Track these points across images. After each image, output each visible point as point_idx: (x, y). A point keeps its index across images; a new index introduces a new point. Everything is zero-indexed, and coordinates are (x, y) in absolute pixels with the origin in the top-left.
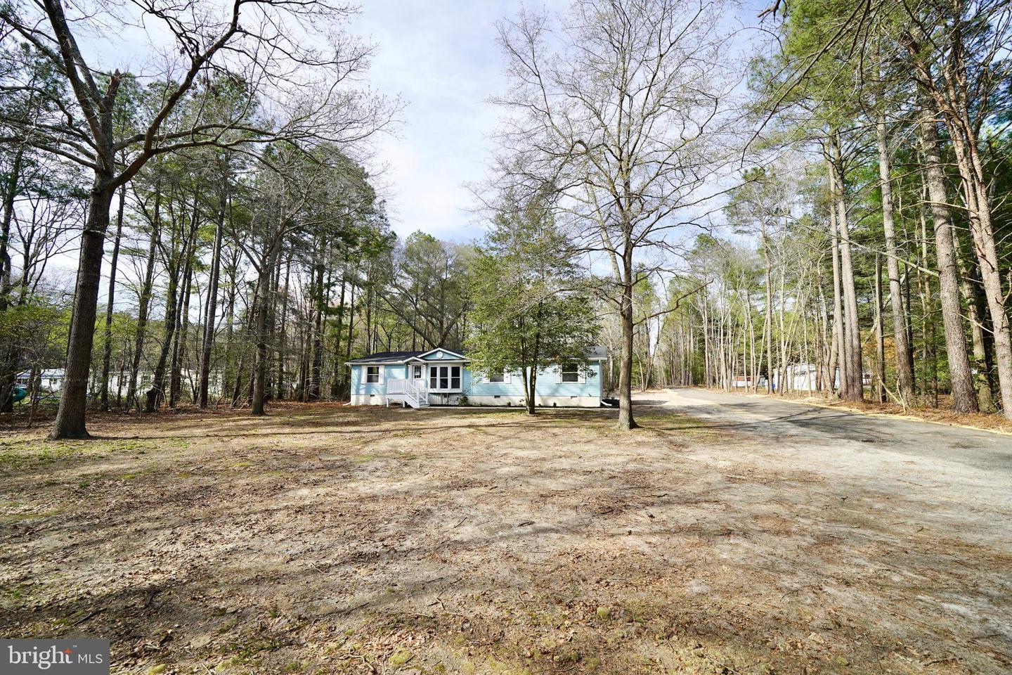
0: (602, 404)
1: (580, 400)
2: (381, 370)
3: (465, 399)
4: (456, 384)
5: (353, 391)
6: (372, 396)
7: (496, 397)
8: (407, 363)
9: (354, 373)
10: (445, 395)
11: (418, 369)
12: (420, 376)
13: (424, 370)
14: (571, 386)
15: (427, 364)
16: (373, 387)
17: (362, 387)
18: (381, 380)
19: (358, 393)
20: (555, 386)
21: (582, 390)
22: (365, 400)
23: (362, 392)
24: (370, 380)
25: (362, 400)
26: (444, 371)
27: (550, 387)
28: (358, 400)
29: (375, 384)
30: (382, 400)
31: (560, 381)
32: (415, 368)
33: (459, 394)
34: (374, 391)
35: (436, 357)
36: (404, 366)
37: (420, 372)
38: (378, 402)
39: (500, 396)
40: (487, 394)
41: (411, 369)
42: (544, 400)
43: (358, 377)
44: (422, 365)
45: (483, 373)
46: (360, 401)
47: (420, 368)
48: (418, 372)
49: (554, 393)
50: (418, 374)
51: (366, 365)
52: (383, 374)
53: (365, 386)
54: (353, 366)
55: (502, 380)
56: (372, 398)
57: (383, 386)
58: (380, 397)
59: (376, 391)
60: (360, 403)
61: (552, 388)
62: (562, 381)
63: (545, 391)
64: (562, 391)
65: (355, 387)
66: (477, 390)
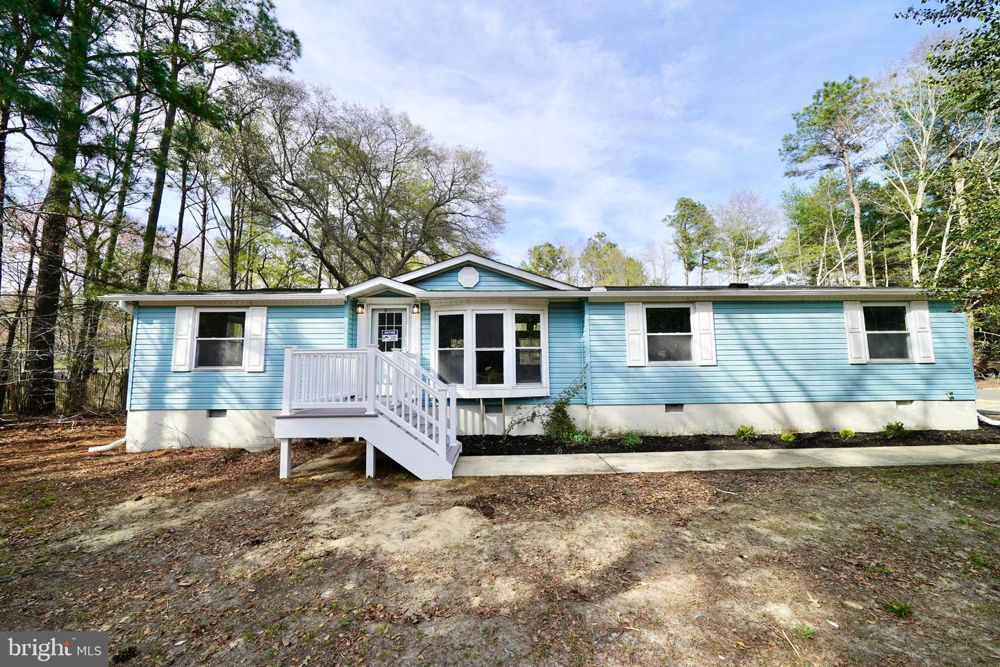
0: (981, 423)
1: (926, 412)
2: (255, 323)
3: (560, 417)
4: (529, 372)
5: (137, 397)
6: (213, 413)
7: (669, 407)
8: (354, 303)
9: (146, 333)
10: (493, 405)
11: (390, 321)
12: (398, 346)
13: (412, 323)
14: (892, 369)
15: (424, 306)
16: (223, 382)
17: (172, 382)
18: (252, 359)
19: (156, 404)
20: (854, 371)
21: (928, 381)
22: (189, 430)
23: (177, 399)
24: (208, 356)
25: (175, 430)
26: (490, 328)
27: (838, 374)
28: (155, 429)
29: (228, 372)
30: (255, 426)
31: (865, 356)
32: (382, 317)
33: (541, 402)
34: (226, 395)
35: (456, 283)
36: (341, 310)
37: (400, 329)
38: (240, 433)
39: (682, 405)
40: (643, 400)
41: (367, 320)
42: (822, 415)
43: (160, 347)
44: (407, 307)
45: (626, 333)
46: (166, 435)
47: (399, 317)
48: (392, 328)
49: (851, 394)
50: (391, 337)
51: (196, 305)
52: (264, 336)
53: (187, 379)
54: (140, 307)
55: (688, 356)
56: (217, 421)
57: (265, 377)
58: (248, 419)
59: (232, 395)
60: (163, 439)
61: (841, 377)
62: (871, 357)
63: (824, 387)
64: (873, 384)
65: (145, 385)
66: (608, 387)
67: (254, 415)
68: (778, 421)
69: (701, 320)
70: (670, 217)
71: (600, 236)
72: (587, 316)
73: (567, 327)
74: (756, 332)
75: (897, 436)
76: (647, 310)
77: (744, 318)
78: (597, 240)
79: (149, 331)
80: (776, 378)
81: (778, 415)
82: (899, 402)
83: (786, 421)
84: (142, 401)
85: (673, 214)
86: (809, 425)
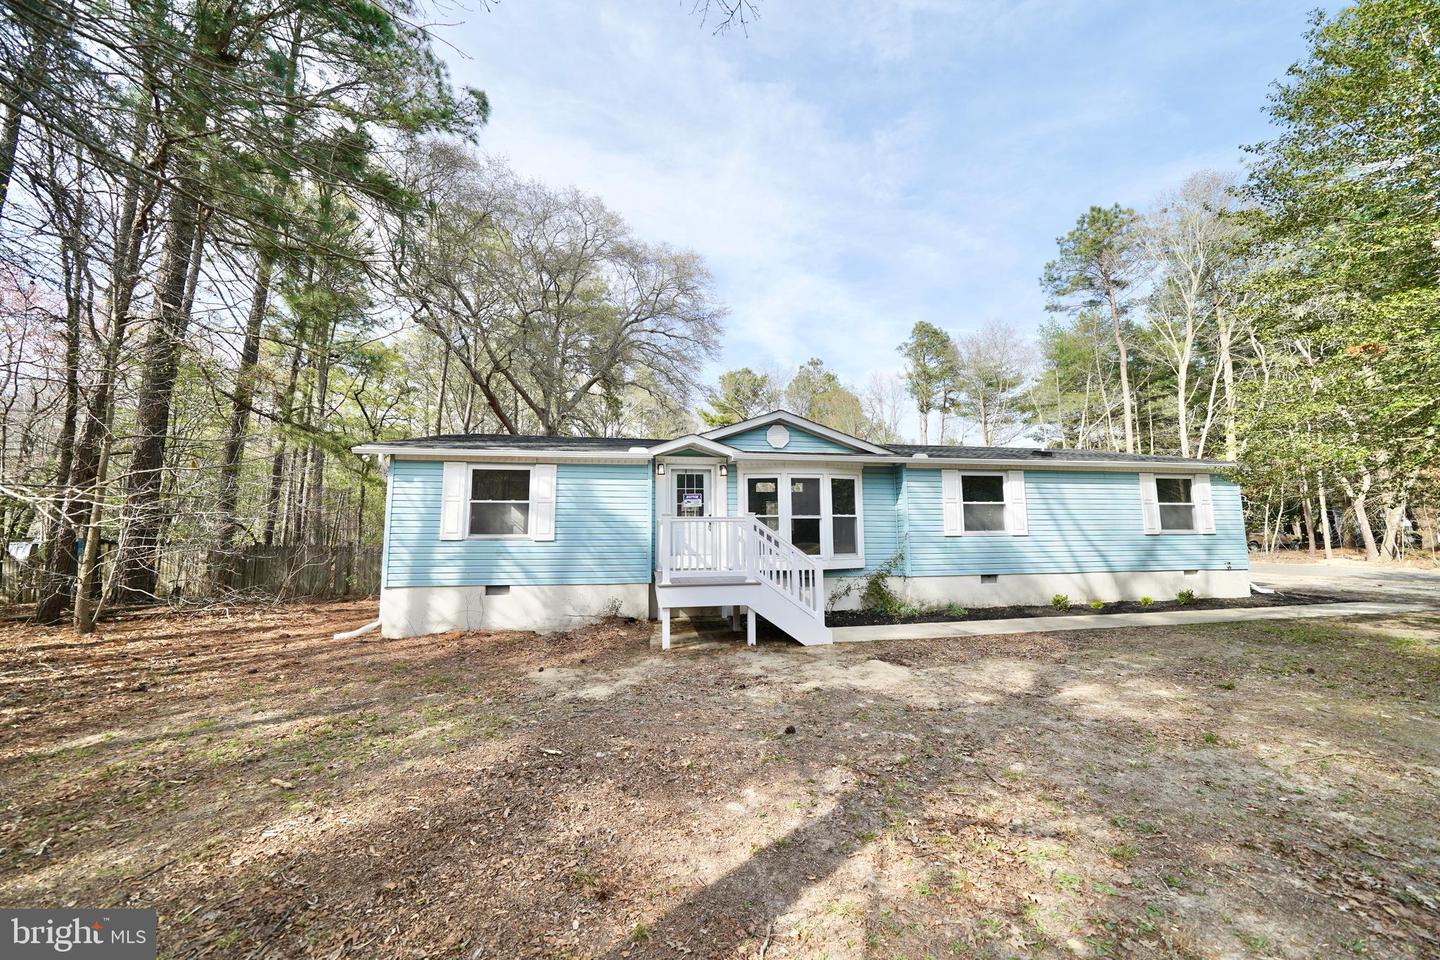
0: (1252, 591)
1: (1207, 581)
2: (542, 484)
3: (876, 588)
4: (845, 539)
5: (394, 569)
6: (491, 589)
7: (986, 577)
8: (655, 463)
11: (690, 484)
12: (701, 512)
13: (716, 485)
14: (1182, 541)
16: (502, 553)
17: (440, 553)
18: (540, 526)
19: (420, 580)
20: (1147, 541)
21: (1209, 550)
22: (464, 610)
23: (448, 573)
24: (481, 523)
25: (445, 611)
26: (806, 492)
27: (1134, 544)
28: (419, 612)
29: (510, 541)
30: (545, 605)
31: (1158, 529)
32: (680, 479)
33: (855, 574)
34: (508, 569)
35: (764, 443)
36: (642, 470)
37: (702, 492)
38: (527, 613)
39: (996, 576)
40: (960, 572)
41: (667, 483)
42: (1121, 585)
43: (423, 510)
44: (712, 468)
45: (943, 501)
46: (433, 616)
47: (700, 479)
48: (692, 492)
49: (1145, 564)
50: (692, 502)
51: (469, 461)
52: (554, 499)
53: (458, 549)
54: (396, 461)
55: (1000, 526)
56: (498, 600)
57: (554, 547)
58: (536, 596)
59: (516, 569)
60: (429, 622)
61: (1139, 548)
62: (1163, 528)
63: (1123, 557)
64: (1164, 555)
65: (406, 557)
66: (929, 557)
67: (543, 592)
68: (1083, 591)
69: (1014, 489)
70: (906, 345)
71: (814, 363)
72: (905, 484)
73: (882, 493)
74: (1062, 502)
75: (1188, 602)
76: (963, 477)
77: (1052, 487)
78: (811, 368)
79: (408, 491)
80: (1079, 546)
81: (1084, 587)
82: (1186, 572)
83: (1089, 592)
84: (401, 576)
85: (910, 341)
86: (1111, 596)
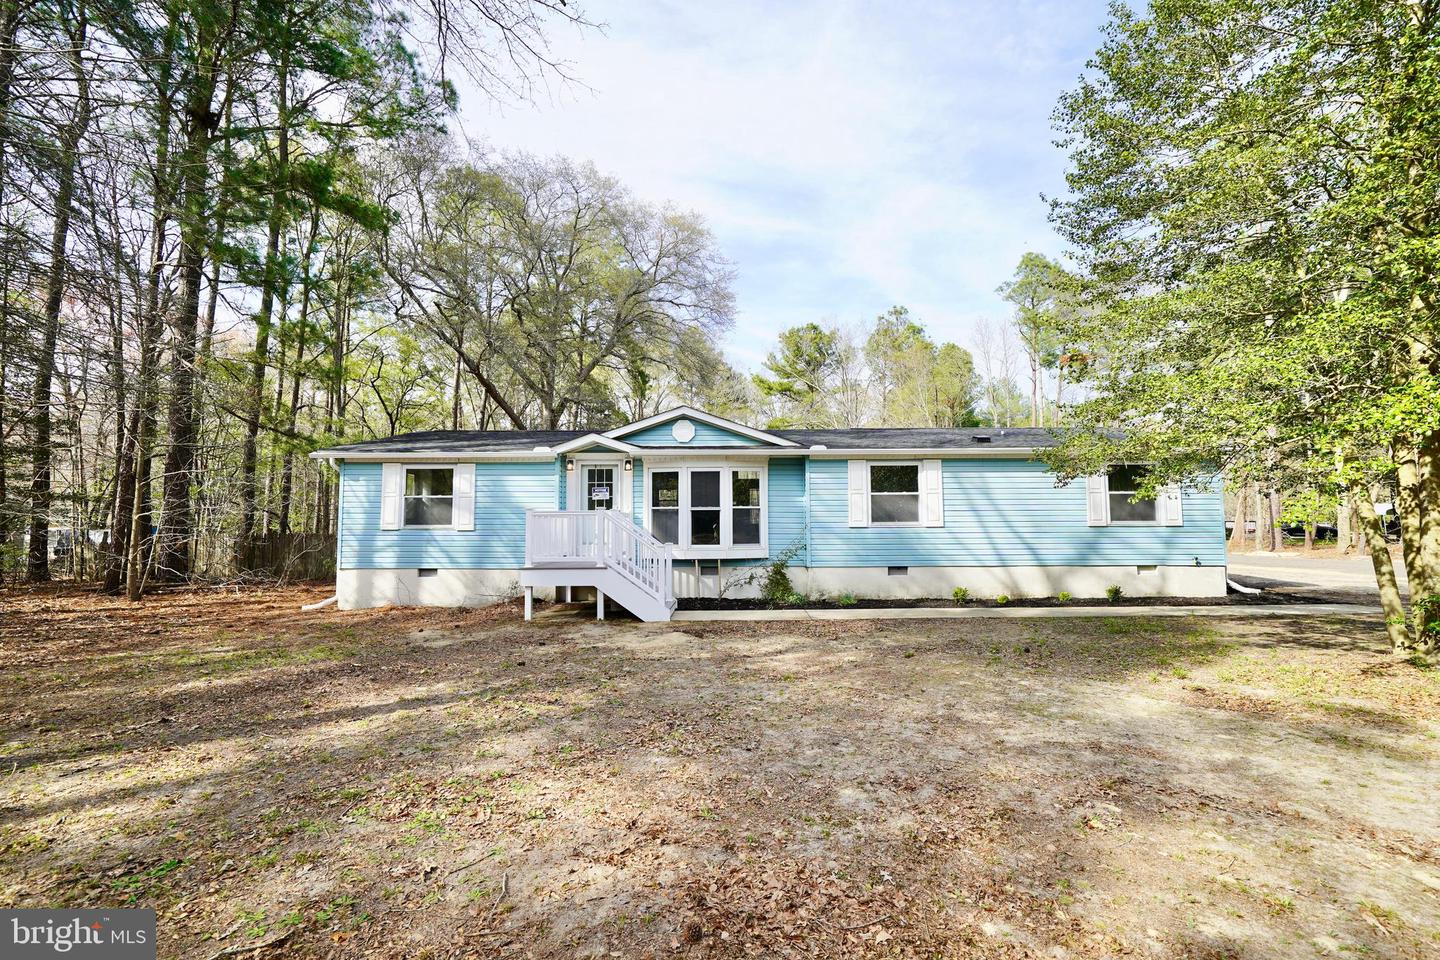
0: (1230, 590)
1: (1163, 577)
2: (464, 482)
3: (779, 579)
4: (747, 530)
5: (346, 555)
6: (423, 572)
7: (893, 569)
8: (564, 459)
9: (352, 493)
10: (709, 567)
11: (601, 478)
12: (609, 504)
13: (623, 480)
14: (1137, 533)
15: (636, 463)
16: (431, 541)
17: (381, 541)
18: (462, 517)
19: (366, 563)
20: (1090, 535)
21: (1168, 543)
22: (399, 588)
23: (386, 558)
24: (415, 515)
25: (385, 590)
26: (706, 485)
27: (1074, 536)
28: (365, 588)
29: (437, 531)
30: (467, 587)
31: (1104, 516)
32: (591, 473)
33: (758, 564)
34: (435, 554)
35: (670, 438)
36: (551, 467)
37: (610, 486)
38: (452, 593)
39: (906, 568)
40: (863, 562)
41: (577, 478)
42: (1053, 580)
43: (366, 505)
44: (618, 463)
45: (849, 492)
46: (376, 593)
47: (609, 473)
48: (602, 485)
49: (1085, 557)
50: (601, 495)
51: (403, 462)
52: (473, 494)
53: (396, 538)
54: (345, 464)
55: (914, 517)
56: (427, 580)
57: (473, 537)
58: (459, 578)
59: (441, 554)
60: (373, 599)
61: (1075, 541)
62: (1112, 520)
63: (1056, 550)
64: (1110, 548)
65: (355, 543)
66: (827, 549)
67: (465, 575)
68: (1007, 587)
69: (929, 478)
70: (1008, 285)
71: (898, 312)
72: (807, 475)
73: (787, 484)
74: (986, 492)
76: (872, 468)
77: (972, 477)
78: (893, 319)
79: (354, 488)
80: (1003, 538)
81: (1008, 581)
82: (1140, 567)
83: (1015, 586)
84: (351, 560)
85: (1014, 280)
86: (1037, 589)
